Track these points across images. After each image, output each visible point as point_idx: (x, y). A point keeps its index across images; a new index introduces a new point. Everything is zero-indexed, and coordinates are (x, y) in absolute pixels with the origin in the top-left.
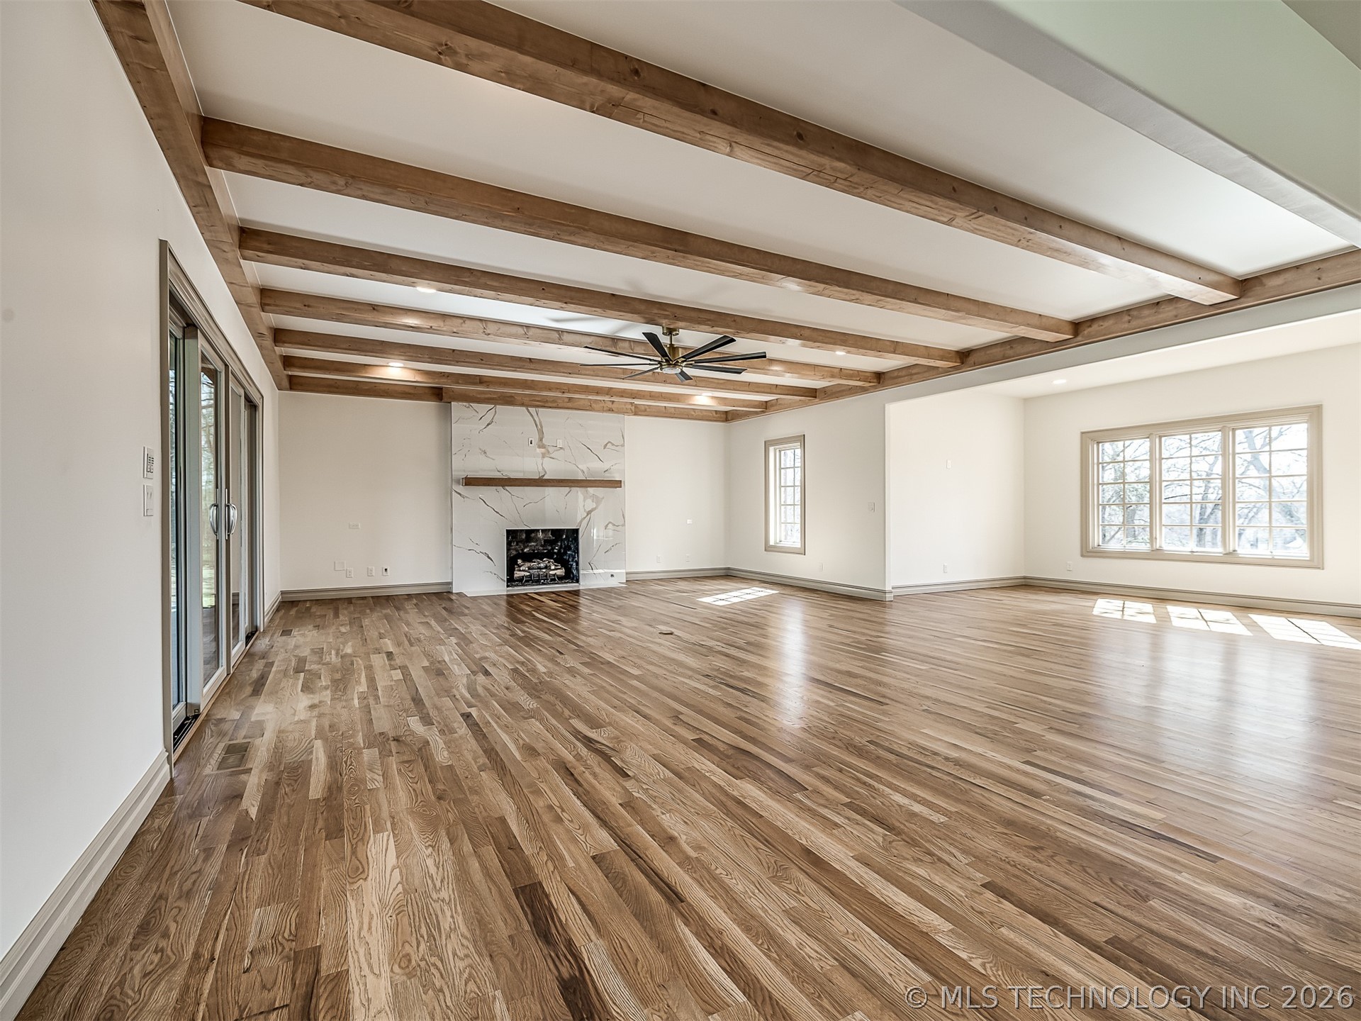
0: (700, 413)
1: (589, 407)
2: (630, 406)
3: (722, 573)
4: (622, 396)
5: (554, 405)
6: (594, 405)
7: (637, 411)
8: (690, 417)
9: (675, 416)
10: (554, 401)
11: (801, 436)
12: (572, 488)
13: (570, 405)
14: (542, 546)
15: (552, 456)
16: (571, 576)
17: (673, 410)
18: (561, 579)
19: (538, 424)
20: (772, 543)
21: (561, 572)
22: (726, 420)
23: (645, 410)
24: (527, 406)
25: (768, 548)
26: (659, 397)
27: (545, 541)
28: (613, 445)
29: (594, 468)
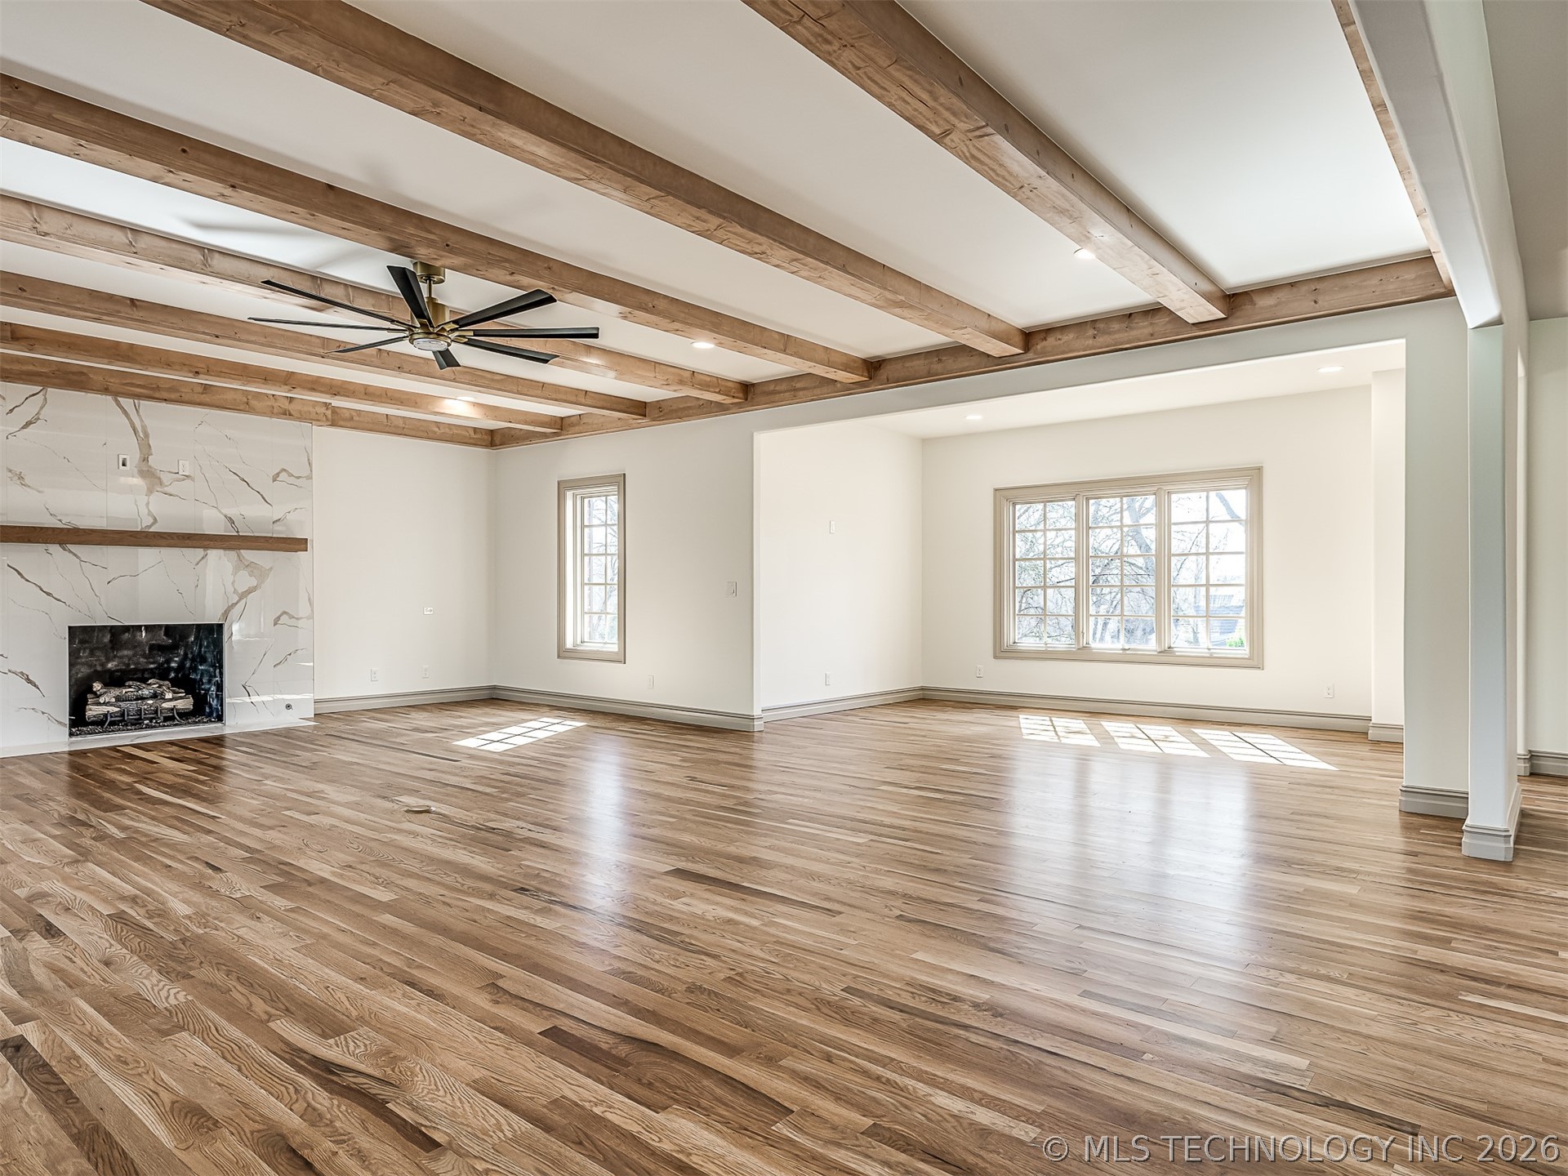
0: (447, 430)
1: (245, 405)
2: (323, 410)
3: (484, 694)
4: (313, 389)
5: (173, 396)
6: (253, 402)
7: (336, 419)
8: (430, 435)
9: (406, 431)
10: (172, 389)
11: (619, 475)
12: (209, 551)
13: (206, 398)
14: (144, 656)
15: (166, 489)
16: (206, 708)
17: (401, 423)
18: (185, 716)
19: (139, 429)
20: (569, 644)
21: (186, 703)
22: (492, 444)
23: (352, 418)
24: (116, 394)
25: (563, 653)
26: (380, 396)
27: (152, 647)
28: (291, 475)
29: (254, 514)
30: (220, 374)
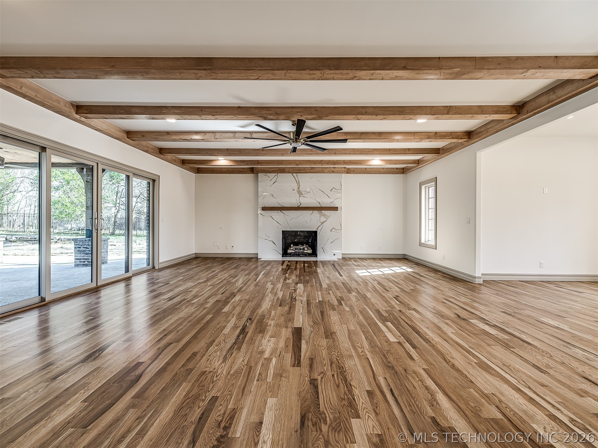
0: (386, 170)
1: (322, 171)
2: (344, 169)
3: (401, 257)
4: (328, 164)
5: (304, 171)
6: (324, 170)
7: (348, 171)
8: (380, 172)
9: (371, 172)
10: (304, 170)
11: (434, 178)
12: (314, 211)
13: (312, 171)
14: (302, 238)
15: (304, 196)
16: (314, 254)
17: (370, 170)
18: (310, 255)
19: (297, 181)
20: (423, 241)
21: (310, 251)
22: (403, 173)
23: (354, 171)
24: (292, 173)
25: (421, 244)
26: (349, 163)
27: (304, 236)
28: (335, 189)
29: (326, 201)
30: (303, 164)
